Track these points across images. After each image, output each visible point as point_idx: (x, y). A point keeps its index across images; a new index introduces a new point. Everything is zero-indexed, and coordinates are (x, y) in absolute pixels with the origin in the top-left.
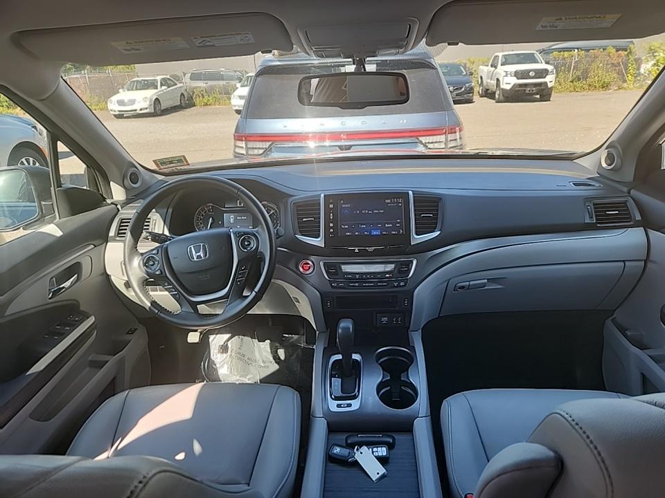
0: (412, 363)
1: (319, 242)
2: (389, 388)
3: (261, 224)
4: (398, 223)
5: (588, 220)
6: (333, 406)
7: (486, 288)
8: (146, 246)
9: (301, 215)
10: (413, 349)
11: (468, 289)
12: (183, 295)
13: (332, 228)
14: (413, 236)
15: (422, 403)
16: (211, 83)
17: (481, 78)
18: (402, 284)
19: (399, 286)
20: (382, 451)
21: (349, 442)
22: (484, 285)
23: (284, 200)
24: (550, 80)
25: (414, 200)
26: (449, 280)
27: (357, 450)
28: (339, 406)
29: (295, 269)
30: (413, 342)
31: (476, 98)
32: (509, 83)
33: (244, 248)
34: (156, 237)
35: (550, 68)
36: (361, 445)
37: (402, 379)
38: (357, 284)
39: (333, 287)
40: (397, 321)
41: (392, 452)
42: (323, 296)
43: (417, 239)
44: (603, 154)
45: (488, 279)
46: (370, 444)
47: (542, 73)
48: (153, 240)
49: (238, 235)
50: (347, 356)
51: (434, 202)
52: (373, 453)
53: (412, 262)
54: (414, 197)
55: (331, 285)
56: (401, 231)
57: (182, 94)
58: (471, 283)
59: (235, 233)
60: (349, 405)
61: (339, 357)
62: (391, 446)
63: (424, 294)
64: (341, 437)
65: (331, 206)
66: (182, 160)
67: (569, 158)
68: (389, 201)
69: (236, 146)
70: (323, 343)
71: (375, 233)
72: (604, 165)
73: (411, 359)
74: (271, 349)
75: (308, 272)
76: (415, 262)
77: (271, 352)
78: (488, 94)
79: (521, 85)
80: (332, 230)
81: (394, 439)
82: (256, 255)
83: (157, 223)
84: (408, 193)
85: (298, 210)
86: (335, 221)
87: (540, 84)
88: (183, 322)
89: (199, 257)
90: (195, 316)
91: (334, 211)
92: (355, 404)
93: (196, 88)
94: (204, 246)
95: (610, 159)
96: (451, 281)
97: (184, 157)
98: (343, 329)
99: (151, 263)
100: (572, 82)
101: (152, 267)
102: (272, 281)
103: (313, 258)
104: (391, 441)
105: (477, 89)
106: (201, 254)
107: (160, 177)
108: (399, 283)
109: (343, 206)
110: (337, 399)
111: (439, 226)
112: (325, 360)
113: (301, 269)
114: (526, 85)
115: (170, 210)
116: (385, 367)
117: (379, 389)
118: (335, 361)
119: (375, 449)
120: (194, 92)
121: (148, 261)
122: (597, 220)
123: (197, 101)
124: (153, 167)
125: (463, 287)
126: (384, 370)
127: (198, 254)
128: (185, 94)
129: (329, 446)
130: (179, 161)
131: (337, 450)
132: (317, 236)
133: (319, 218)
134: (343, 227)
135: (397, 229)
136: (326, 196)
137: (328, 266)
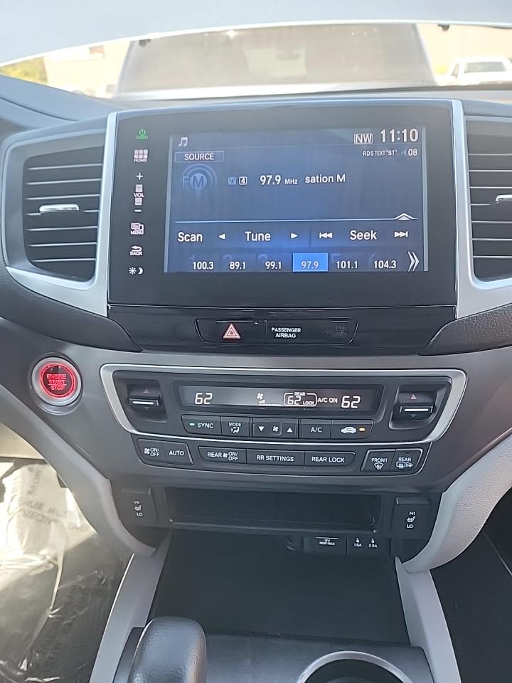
4: (402, 226)
13: (138, 240)
18: (403, 463)
19: (390, 471)
25: (469, 138)
38: (233, 456)
39: (148, 460)
54: (467, 123)
55: (140, 453)
56: (415, 261)
68: (368, 138)
71: (303, 264)
75: (60, 401)
76: (459, 384)
80: (137, 251)
86: (153, 215)
91: (155, 175)
108: (393, 458)
113: (39, 387)
132: (85, 273)
133: (96, 203)
134: (183, 238)
135: (401, 251)
136: (121, 124)
137: (128, 384)
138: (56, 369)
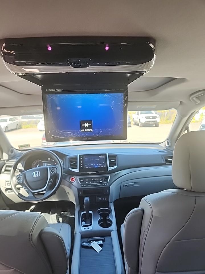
0: (110, 213)
1: (77, 171)
2: (102, 222)
3: (58, 164)
4: (103, 163)
5: (163, 162)
6: (83, 229)
7: (134, 186)
8: (17, 174)
9: (71, 162)
10: (111, 208)
11: (128, 186)
12: (30, 190)
13: (81, 165)
14: (109, 168)
15: (114, 226)
16: (29, 120)
17: (134, 119)
18: (106, 184)
19: (104, 185)
20: (101, 242)
21: (89, 240)
22: (133, 185)
23: (65, 157)
24: (158, 120)
26: (121, 183)
27: (92, 242)
28: (85, 229)
29: (69, 181)
30: (110, 206)
31: (132, 125)
32: (143, 120)
33: (52, 172)
34: (20, 171)
35: (157, 116)
36: (93, 241)
37: (107, 218)
38: (90, 185)
40: (104, 199)
41: (104, 243)
42: (79, 190)
43: (110, 169)
44: (166, 142)
45: (134, 183)
46: (96, 240)
47: (154, 117)
48: (19, 172)
49: (50, 168)
50: (87, 212)
51: (115, 156)
52: (97, 243)
53: (108, 176)
54: (108, 155)
55: (81, 186)
56: (105, 166)
57: (17, 124)
58: (129, 184)
59: (49, 168)
60: (89, 228)
61: (85, 212)
62: (103, 241)
63: (113, 189)
64: (86, 240)
65: (81, 158)
66: (28, 146)
67: (158, 144)
68: (100, 156)
69: (43, 142)
70: (78, 209)
71: (96, 167)
72: (167, 145)
73: (110, 212)
74: (57, 218)
75: (73, 181)
76: (109, 177)
77: (57, 220)
78: (136, 124)
79: (148, 121)
80: (81, 166)
81: (105, 239)
82: (56, 175)
83: (20, 166)
84: (106, 154)
85: (70, 160)
86: (83, 163)
87: (155, 121)
88: (29, 200)
89: (36, 176)
90: (33, 197)
91: (82, 160)
92: (91, 228)
93: (24, 122)
94: (38, 172)
95: (168, 143)
96: (122, 183)
97: (29, 144)
98: (86, 200)
99: (19, 179)
100: (166, 120)
101: (20, 180)
102: (61, 186)
103: (75, 177)
104: (104, 239)
105: (132, 123)
106: (37, 175)
107: (20, 152)
109: (85, 158)
110: (84, 226)
111: (117, 164)
112: (79, 214)
113: (71, 181)
114: (150, 121)
115: (25, 162)
116: (101, 215)
117: (99, 222)
118: (83, 214)
119: (98, 242)
120: (22, 123)
121: (18, 178)
122: (166, 162)
123: (23, 127)
124: (18, 148)
125: (126, 186)
126: (100, 216)
127: (36, 175)
128: (18, 124)
129: (82, 242)
130: (27, 146)
131: (85, 244)
132: (77, 169)
133: (77, 162)
134: (85, 165)
135: (103, 165)
136: (80, 155)
137: (80, 179)
138: (73, 178)
